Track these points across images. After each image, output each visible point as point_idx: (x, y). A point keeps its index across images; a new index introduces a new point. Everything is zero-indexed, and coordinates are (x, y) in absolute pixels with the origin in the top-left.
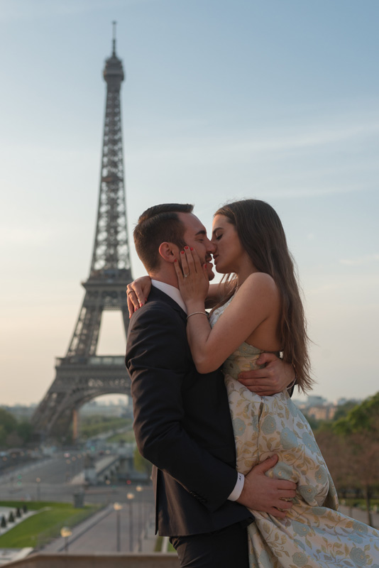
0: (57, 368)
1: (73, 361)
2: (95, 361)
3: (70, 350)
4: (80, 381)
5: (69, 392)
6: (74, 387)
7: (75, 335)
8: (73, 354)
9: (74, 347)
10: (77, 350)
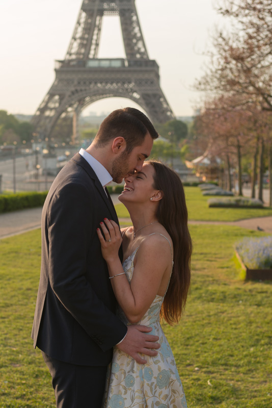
0: (56, 71)
1: (72, 63)
2: (92, 64)
3: (70, 54)
4: (79, 83)
5: (68, 93)
6: (73, 89)
7: (74, 38)
8: (74, 57)
9: (74, 50)
10: (78, 53)
